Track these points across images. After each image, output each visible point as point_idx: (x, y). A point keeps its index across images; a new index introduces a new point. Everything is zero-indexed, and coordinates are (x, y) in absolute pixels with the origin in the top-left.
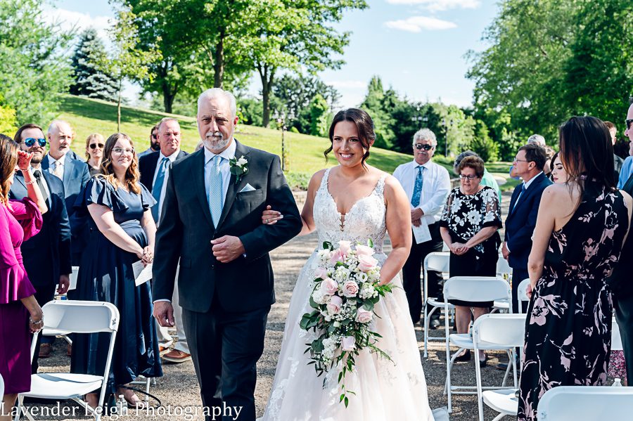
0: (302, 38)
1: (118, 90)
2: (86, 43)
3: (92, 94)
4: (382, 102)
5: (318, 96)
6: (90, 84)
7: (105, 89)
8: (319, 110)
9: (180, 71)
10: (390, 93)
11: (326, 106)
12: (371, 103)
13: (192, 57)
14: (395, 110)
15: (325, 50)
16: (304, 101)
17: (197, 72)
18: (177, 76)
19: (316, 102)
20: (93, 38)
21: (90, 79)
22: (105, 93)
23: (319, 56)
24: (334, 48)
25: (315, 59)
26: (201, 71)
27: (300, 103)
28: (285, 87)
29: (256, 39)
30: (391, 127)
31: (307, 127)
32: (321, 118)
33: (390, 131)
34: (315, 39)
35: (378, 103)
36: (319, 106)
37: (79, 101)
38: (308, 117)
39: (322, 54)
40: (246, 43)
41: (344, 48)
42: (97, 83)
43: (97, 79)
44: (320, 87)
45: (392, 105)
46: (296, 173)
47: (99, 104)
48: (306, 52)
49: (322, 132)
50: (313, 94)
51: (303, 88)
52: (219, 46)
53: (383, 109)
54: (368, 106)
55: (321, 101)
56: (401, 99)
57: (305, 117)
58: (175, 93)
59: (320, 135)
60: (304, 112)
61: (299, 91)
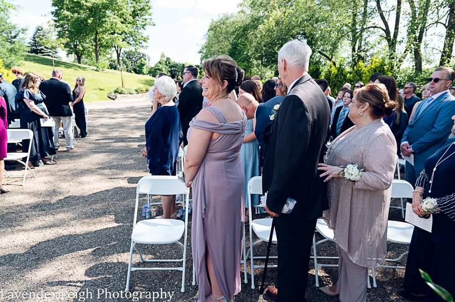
0: (132, 36)
1: (56, 52)
2: (38, 31)
3: (44, 54)
4: (166, 62)
5: (142, 59)
6: (42, 49)
7: (50, 52)
8: (143, 64)
9: (82, 47)
10: (168, 59)
11: (145, 63)
12: (161, 62)
13: (87, 41)
14: (170, 65)
15: (141, 41)
16: (138, 60)
17: (89, 47)
18: (81, 49)
19: (142, 61)
20: (42, 29)
21: (43, 47)
22: (51, 54)
23: (138, 43)
24: (144, 40)
25: (137, 44)
26: (91, 47)
27: (136, 61)
28: (130, 55)
29: (111, 36)
30: (169, 71)
31: (139, 70)
32: (144, 67)
33: (169, 73)
34: (136, 37)
35: (164, 62)
36: (143, 63)
37: (36, 57)
38: (139, 67)
39: (139, 43)
40: (107, 37)
41: (148, 41)
42: (46, 49)
43: (45, 47)
44: (143, 55)
45: (169, 63)
46: (128, 88)
47: (46, 59)
48: (134, 42)
49: (144, 72)
50: (141, 58)
51: (137, 55)
52: (96, 37)
53: (166, 64)
54: (160, 63)
55: (143, 61)
56: (173, 61)
57: (138, 67)
58: (81, 55)
59: (144, 74)
60: (137, 65)
61: (135, 56)
